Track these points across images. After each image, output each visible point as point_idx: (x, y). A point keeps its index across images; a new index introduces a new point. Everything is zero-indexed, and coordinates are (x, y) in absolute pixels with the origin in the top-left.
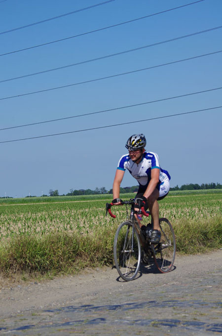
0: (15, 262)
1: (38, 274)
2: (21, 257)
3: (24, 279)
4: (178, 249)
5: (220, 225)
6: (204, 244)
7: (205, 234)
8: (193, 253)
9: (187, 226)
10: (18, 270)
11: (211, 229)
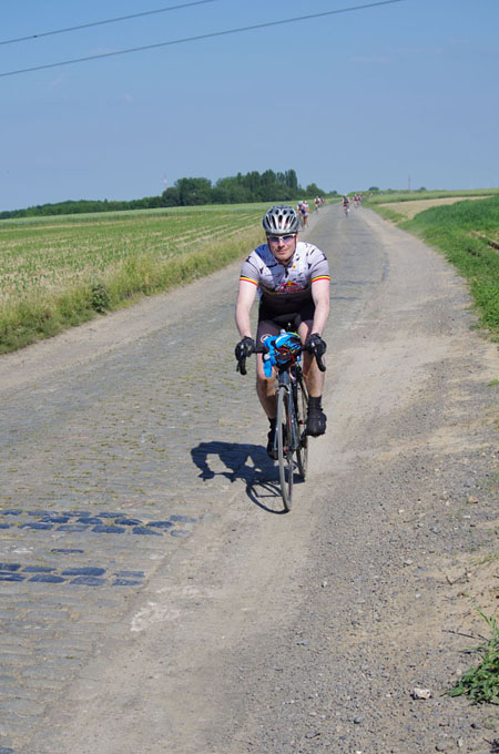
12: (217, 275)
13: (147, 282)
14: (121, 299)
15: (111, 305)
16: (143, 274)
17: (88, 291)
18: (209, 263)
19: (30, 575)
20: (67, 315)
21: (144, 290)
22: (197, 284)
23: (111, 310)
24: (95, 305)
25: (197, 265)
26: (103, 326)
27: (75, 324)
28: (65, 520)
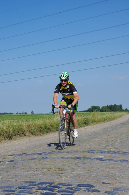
4: (32, 134)
5: (46, 124)
6: (40, 132)
8: (38, 135)
9: (35, 125)
11: (43, 126)
12: (112, 121)
13: (97, 120)
14: (91, 123)
15: (89, 124)
16: (96, 117)
17: (84, 119)
18: (110, 118)
19: (108, 160)
20: (79, 124)
21: (96, 122)
22: (108, 123)
23: (89, 125)
24: (85, 123)
25: (107, 118)
26: (88, 128)
27: (81, 127)
28: (109, 152)
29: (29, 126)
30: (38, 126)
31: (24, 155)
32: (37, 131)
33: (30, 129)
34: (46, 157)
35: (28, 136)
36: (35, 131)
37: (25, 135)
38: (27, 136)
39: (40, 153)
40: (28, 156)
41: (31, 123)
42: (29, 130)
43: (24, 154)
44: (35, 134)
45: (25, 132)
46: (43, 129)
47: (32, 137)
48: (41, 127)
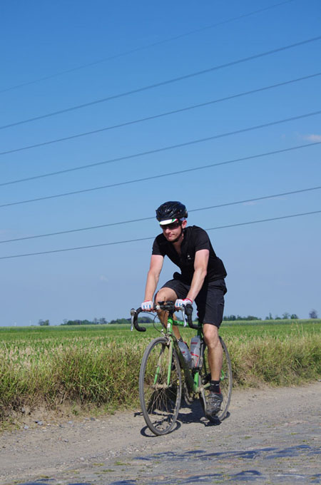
0: (62, 387)
1: (92, 405)
2: (71, 380)
3: (75, 412)
4: (267, 379)
5: (317, 348)
6: (297, 373)
7: (300, 359)
8: (286, 384)
9: (278, 348)
10: (67, 399)
11: (306, 353)
29: (256, 353)
30: (289, 353)
31: (192, 456)
32: (285, 370)
33: (259, 363)
34: (256, 473)
35: (250, 386)
36: (279, 370)
37: (241, 383)
38: (247, 386)
39: (250, 453)
40: (200, 463)
41: (264, 342)
42: (257, 367)
43: (196, 452)
44: (278, 381)
45: (241, 374)
46: (306, 363)
47: (267, 388)
48: (300, 356)
